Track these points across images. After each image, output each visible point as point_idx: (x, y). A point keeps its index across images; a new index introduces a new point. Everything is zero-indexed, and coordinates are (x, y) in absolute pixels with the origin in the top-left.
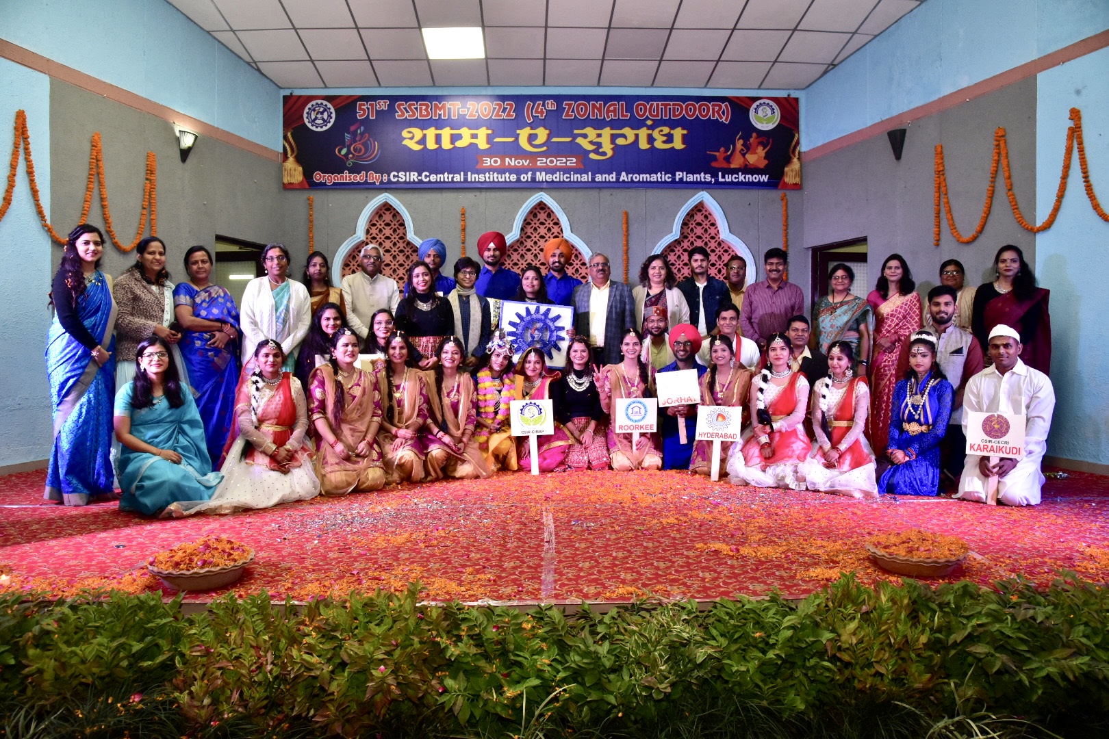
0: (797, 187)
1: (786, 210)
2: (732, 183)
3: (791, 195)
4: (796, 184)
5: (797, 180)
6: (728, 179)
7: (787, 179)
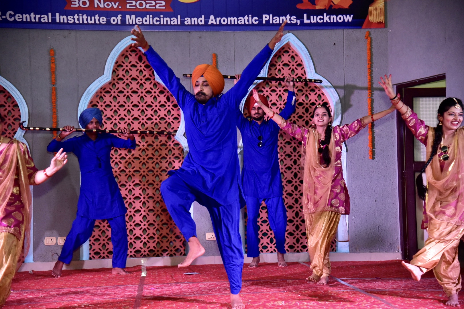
0: (382, 25)
1: (370, 49)
2: (317, 25)
3: (375, 33)
4: (380, 23)
5: (382, 19)
6: (314, 20)
7: (371, 18)
